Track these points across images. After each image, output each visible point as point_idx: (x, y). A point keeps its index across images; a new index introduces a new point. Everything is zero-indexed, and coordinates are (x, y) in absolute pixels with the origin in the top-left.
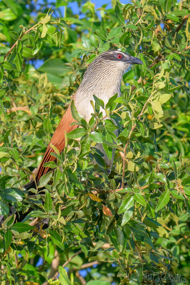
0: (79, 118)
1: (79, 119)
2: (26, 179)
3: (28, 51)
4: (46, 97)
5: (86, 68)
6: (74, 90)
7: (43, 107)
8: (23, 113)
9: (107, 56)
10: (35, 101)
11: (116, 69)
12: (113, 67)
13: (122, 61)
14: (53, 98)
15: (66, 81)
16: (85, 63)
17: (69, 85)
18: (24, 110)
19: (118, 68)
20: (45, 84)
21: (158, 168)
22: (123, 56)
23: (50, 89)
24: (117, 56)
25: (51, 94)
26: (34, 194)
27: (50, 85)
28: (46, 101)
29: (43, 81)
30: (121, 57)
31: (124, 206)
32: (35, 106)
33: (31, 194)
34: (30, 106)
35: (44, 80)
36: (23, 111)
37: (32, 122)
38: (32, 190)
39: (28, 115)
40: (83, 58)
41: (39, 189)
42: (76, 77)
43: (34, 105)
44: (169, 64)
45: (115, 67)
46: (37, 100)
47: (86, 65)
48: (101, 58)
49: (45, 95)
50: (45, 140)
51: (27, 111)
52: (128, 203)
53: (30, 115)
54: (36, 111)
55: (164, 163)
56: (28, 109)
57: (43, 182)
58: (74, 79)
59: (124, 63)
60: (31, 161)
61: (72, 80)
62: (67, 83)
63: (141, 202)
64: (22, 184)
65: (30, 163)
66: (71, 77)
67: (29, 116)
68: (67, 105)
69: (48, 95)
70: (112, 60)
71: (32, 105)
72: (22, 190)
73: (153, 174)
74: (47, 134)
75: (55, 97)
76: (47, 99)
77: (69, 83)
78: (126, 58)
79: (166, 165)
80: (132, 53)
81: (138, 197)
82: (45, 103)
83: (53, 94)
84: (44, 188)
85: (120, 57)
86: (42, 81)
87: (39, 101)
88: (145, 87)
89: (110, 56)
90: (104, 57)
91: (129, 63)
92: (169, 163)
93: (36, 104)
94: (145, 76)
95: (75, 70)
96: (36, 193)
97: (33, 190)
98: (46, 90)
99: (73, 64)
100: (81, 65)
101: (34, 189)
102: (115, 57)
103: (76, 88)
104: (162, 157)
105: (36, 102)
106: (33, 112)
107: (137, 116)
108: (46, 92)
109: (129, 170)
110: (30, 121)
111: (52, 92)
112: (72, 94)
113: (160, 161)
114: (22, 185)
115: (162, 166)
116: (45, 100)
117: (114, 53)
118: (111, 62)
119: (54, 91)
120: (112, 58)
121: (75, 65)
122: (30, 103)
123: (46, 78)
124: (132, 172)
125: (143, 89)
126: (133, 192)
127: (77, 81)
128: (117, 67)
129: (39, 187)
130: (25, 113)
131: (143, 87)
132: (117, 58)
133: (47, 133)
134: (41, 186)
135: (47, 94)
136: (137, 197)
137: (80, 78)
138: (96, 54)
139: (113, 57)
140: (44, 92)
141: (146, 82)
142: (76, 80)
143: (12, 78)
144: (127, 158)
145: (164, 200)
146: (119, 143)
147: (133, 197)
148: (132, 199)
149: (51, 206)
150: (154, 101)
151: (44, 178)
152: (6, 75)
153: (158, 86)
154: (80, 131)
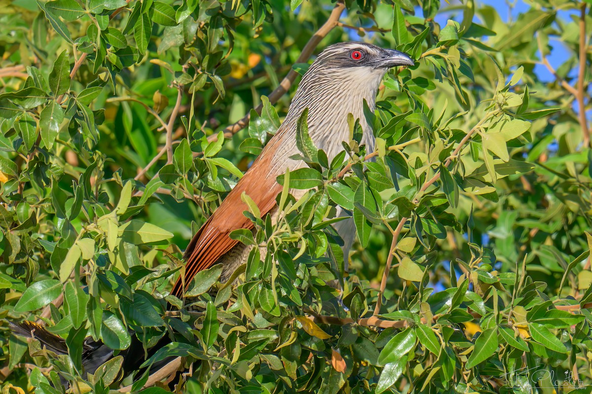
0: (309, 151)
1: (309, 153)
41: (189, 300)
48: (320, 66)
55: (484, 271)
61: (189, 30)
63: (430, 345)
72: (156, 298)
73: (464, 287)
74: (181, 175)
81: (425, 334)
92: (495, 273)
96: (181, 307)
104: (481, 255)
107: (444, 158)
109: (400, 277)
113: (474, 265)
114: (157, 286)
126: (414, 321)
129: (189, 294)
133: (181, 171)
136: (423, 334)
143: (121, 63)
144: (400, 250)
145: (486, 347)
146: (386, 214)
147: (412, 333)
148: (410, 336)
149: (214, 337)
150: (489, 131)
151: (204, 277)
152: (107, 56)
153: (506, 99)
154: (310, 176)
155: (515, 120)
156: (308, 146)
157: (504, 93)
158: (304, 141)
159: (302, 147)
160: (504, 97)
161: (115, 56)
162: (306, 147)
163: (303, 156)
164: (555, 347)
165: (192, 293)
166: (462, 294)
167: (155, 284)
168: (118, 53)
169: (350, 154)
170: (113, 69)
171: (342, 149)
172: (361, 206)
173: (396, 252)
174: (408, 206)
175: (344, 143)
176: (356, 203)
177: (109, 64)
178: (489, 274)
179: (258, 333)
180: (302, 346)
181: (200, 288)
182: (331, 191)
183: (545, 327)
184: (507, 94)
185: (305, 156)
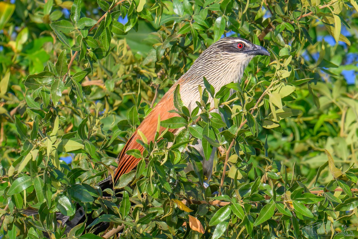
2: (102, 176)
3: (118, 26)
4: (125, 69)
5: (177, 40)
6: (161, 66)
7: (121, 81)
8: (96, 88)
9: (225, 46)
10: (111, 74)
11: (235, 64)
12: (232, 61)
13: (243, 52)
14: (134, 70)
15: (152, 55)
16: (176, 33)
17: (155, 60)
18: (99, 84)
19: (238, 62)
20: (125, 52)
21: (266, 177)
22: (245, 46)
23: (129, 59)
24: (237, 46)
25: (131, 66)
26: (110, 195)
27: (130, 53)
28: (125, 74)
29: (122, 48)
30: (242, 46)
31: (217, 217)
32: (111, 81)
33: (105, 194)
34: (105, 80)
35: (124, 47)
36: (97, 86)
37: (108, 100)
38: (107, 190)
39: (102, 92)
40: (174, 27)
41: (117, 191)
42: (164, 50)
43: (111, 79)
44: (289, 50)
45: (234, 61)
46: (114, 72)
47: (178, 36)
48: (217, 49)
49: (124, 67)
50: (129, 133)
51: (102, 86)
52: (223, 215)
53: (106, 92)
54: (112, 87)
55: (273, 172)
56: (103, 83)
57: (123, 183)
58: (162, 52)
59: (245, 54)
60: (111, 158)
61: (160, 53)
62: (153, 57)
63: (239, 214)
64: (96, 180)
65: (109, 161)
66: (159, 51)
67: (104, 92)
68: (153, 84)
69: (127, 67)
70: (231, 51)
71: (108, 78)
72: (95, 188)
73: (258, 181)
74: (132, 126)
75: (135, 69)
76: (126, 71)
77: (155, 57)
78: (249, 47)
79: (275, 175)
80: (235, 23)
81: (236, 208)
82: (123, 76)
83: (133, 66)
84: (122, 190)
85: (240, 46)
86: (120, 48)
87: (117, 74)
88: (257, 75)
89: (228, 46)
90: (221, 48)
91: (252, 54)
92: (279, 173)
93: (113, 78)
94: (259, 62)
95: (164, 41)
96: (112, 195)
97: (109, 191)
98: (124, 60)
99: (161, 34)
100: (171, 36)
101: (111, 190)
102: (235, 48)
103: (164, 64)
104: (271, 164)
105: (113, 75)
106: (109, 88)
108: (124, 63)
109: (229, 177)
110: (106, 99)
111: (132, 63)
112: (160, 71)
113: (268, 169)
114: (96, 182)
115: (270, 176)
116: (123, 73)
117: (233, 42)
118: (229, 55)
119: (134, 61)
120: (230, 49)
121: (164, 35)
122: (105, 76)
123: (126, 45)
124: (233, 179)
125: (256, 78)
126: (230, 201)
127: (166, 56)
128: (236, 61)
130: (100, 89)
131: (255, 76)
132: (237, 49)
133: (132, 124)
134: (119, 187)
135: (125, 65)
136: (235, 208)
137: (170, 51)
138: (191, 23)
139: (232, 47)
140: (122, 63)
141: (259, 70)
142: (164, 54)
143: (96, 57)
144: (230, 162)
145: (267, 214)
146: (222, 142)
147: (229, 208)
148: (228, 209)
149: (128, 211)
150: (273, 92)
151: (125, 177)
152: (89, 53)
153: (281, 74)
154: (179, 121)
155: (287, 86)
156: (181, 105)
157: (280, 71)
158: (179, 103)
159: (177, 106)
160: (280, 72)
161: (93, 53)
162: (180, 106)
163: (178, 111)
164: (307, 214)
165: (118, 187)
166: (257, 185)
167: (95, 181)
168: (95, 51)
169: (201, 109)
170: (91, 60)
171: (197, 106)
172: (207, 137)
173: (228, 163)
174: (230, 136)
175: (197, 102)
176: (204, 135)
177: (89, 57)
178: (276, 174)
179: (155, 209)
180: (178, 216)
181: (123, 184)
182: (191, 129)
183: (301, 203)
184: (282, 71)
185: (179, 111)
